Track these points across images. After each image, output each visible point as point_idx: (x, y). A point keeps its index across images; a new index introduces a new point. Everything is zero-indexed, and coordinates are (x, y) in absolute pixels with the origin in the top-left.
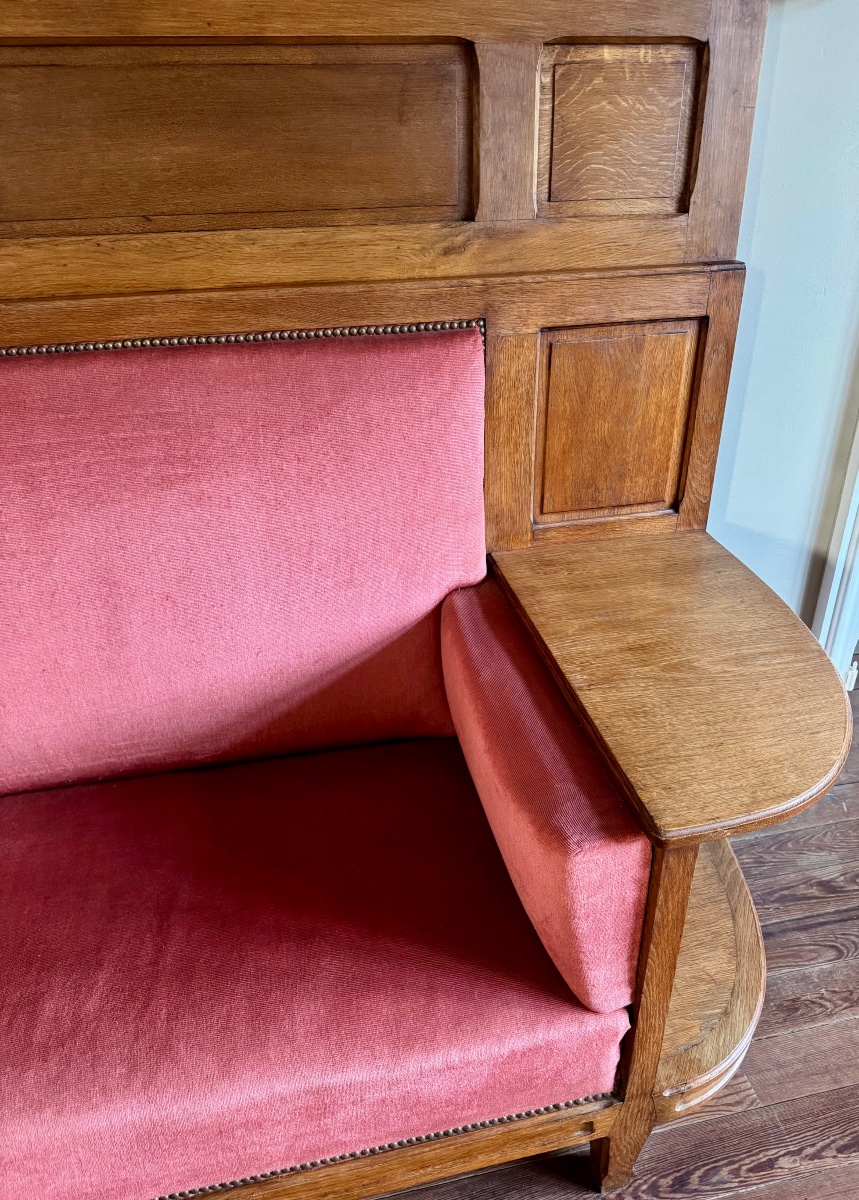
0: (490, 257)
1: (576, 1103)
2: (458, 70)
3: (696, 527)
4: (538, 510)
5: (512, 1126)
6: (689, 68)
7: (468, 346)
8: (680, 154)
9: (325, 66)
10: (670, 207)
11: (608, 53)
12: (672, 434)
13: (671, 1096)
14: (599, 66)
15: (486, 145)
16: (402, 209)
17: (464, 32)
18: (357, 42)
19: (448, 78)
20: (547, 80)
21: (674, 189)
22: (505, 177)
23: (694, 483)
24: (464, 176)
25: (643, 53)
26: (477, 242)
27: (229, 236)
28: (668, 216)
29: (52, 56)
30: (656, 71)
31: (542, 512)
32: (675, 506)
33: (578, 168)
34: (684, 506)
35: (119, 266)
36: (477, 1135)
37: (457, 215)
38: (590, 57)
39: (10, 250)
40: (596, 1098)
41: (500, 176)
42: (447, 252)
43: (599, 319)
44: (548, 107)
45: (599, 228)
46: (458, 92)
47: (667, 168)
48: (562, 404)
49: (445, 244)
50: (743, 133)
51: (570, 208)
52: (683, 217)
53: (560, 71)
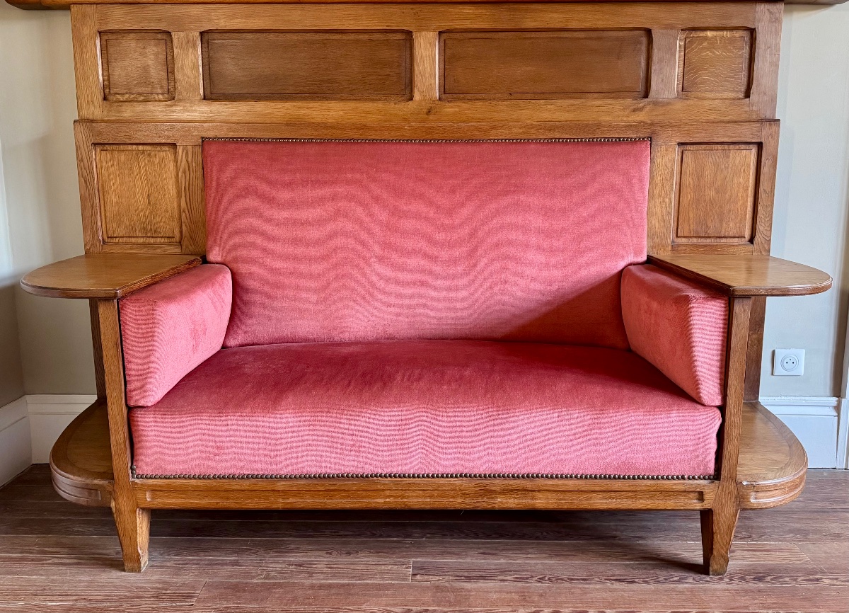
0: (654, 113)
1: (694, 478)
2: (644, 40)
3: (764, 253)
4: (675, 236)
5: (659, 482)
6: (747, 39)
7: (643, 146)
8: (745, 73)
9: (591, 39)
10: (741, 95)
11: (709, 34)
12: (747, 201)
13: (747, 485)
14: (706, 38)
15: (654, 67)
16: (616, 93)
17: (647, 26)
18: (603, 30)
19: (640, 43)
20: (682, 43)
21: (743, 88)
22: (662, 80)
23: (760, 227)
24: (644, 80)
25: (726, 34)
26: (649, 107)
27: (542, 102)
28: (740, 99)
29: (488, 35)
30: (732, 40)
31: (677, 236)
32: (751, 241)
33: (696, 78)
34: (757, 239)
35: (497, 112)
36: (639, 482)
37: (640, 96)
38: (701, 35)
39: (457, 104)
40: (704, 478)
41: (660, 80)
42: (634, 110)
43: (706, 140)
44: (682, 54)
45: (706, 103)
46: (644, 48)
47: (738, 79)
48: (687, 180)
49: (635, 107)
50: (776, 65)
51: (693, 94)
52: (747, 99)
53: (688, 40)
